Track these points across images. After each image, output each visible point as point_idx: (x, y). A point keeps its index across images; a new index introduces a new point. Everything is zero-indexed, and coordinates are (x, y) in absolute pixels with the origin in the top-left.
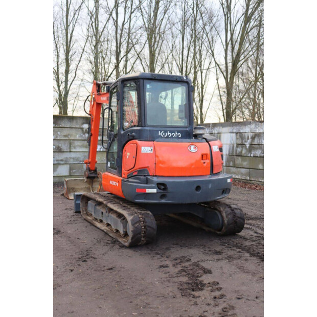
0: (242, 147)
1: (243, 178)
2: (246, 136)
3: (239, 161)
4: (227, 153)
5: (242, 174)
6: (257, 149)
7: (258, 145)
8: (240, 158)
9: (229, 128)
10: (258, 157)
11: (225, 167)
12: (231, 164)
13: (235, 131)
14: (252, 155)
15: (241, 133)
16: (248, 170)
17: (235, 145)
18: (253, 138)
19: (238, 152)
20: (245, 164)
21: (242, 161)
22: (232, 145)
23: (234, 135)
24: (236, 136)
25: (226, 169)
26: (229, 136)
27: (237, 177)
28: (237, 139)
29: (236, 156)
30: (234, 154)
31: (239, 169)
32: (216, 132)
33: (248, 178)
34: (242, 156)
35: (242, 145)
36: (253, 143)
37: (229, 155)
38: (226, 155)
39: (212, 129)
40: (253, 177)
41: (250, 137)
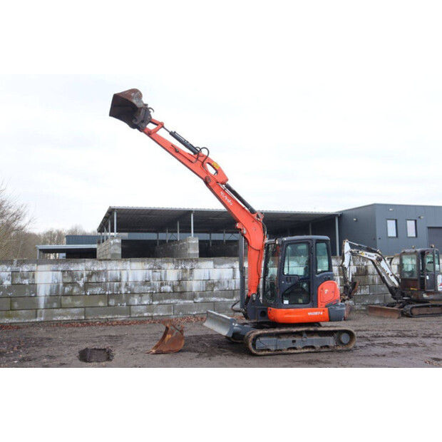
0: (73, 286)
1: (75, 318)
2: (80, 275)
3: (69, 300)
4: (48, 293)
5: (73, 315)
6: (96, 286)
7: (97, 282)
8: (69, 298)
9: (50, 265)
10: (96, 294)
11: (44, 311)
12: (55, 305)
13: (60, 269)
14: (88, 293)
15: (71, 271)
16: (83, 309)
17: (61, 284)
18: (89, 276)
19: (66, 291)
20: (78, 303)
21: (72, 301)
22: (56, 285)
23: (60, 273)
24: (63, 274)
25: (46, 312)
26: (51, 275)
27: (65, 318)
28: (64, 277)
29: (63, 295)
30: (60, 293)
31: (68, 310)
32: (26, 270)
33: (83, 318)
34: (72, 295)
35: (73, 284)
36: (90, 281)
37: (50, 296)
38: (46, 296)
39: (17, 266)
40: (90, 316)
41: (84, 275)
